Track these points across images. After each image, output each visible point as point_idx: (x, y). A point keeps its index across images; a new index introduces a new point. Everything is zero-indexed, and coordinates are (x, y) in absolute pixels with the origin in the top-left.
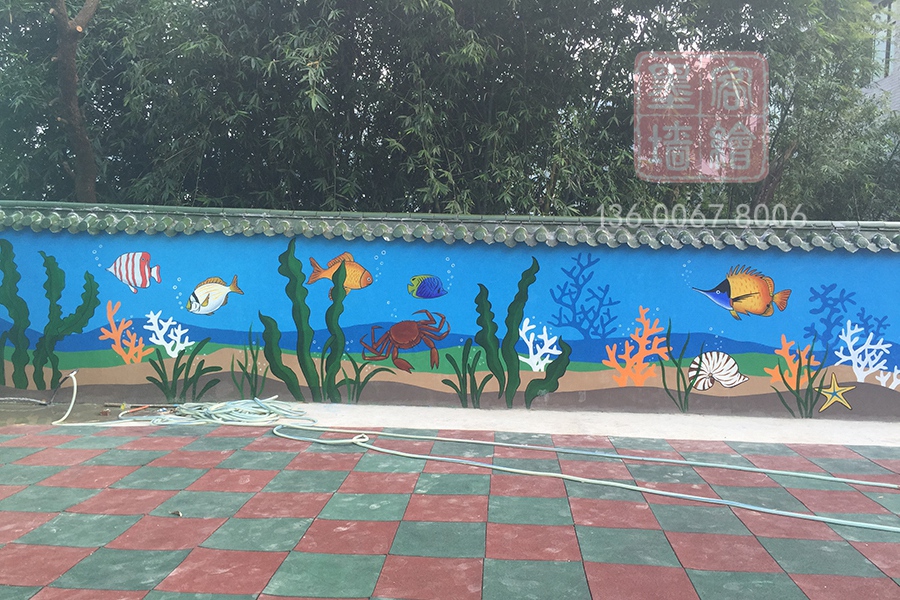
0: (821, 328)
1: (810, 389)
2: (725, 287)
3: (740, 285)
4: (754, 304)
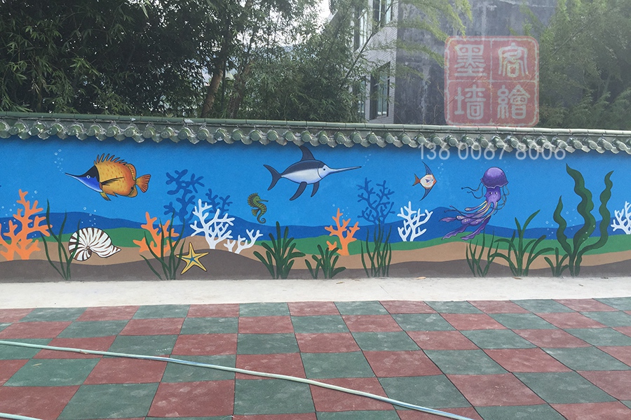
0: (178, 207)
1: (172, 256)
2: (94, 173)
3: (107, 171)
4: (120, 186)
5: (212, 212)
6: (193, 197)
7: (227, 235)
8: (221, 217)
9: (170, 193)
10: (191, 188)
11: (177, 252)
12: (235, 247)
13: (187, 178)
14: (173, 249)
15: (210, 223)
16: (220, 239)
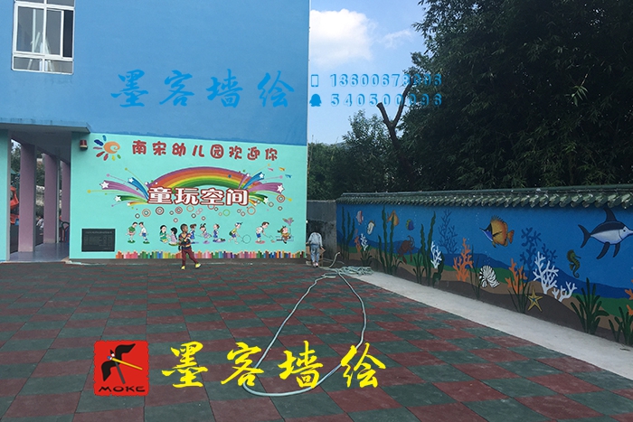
0: (527, 255)
1: (523, 295)
2: (490, 228)
5: (546, 263)
6: (535, 249)
7: (554, 284)
8: (550, 268)
9: (524, 245)
10: (534, 242)
11: (526, 292)
12: (559, 296)
13: (532, 234)
14: (524, 288)
15: (544, 272)
16: (550, 287)
